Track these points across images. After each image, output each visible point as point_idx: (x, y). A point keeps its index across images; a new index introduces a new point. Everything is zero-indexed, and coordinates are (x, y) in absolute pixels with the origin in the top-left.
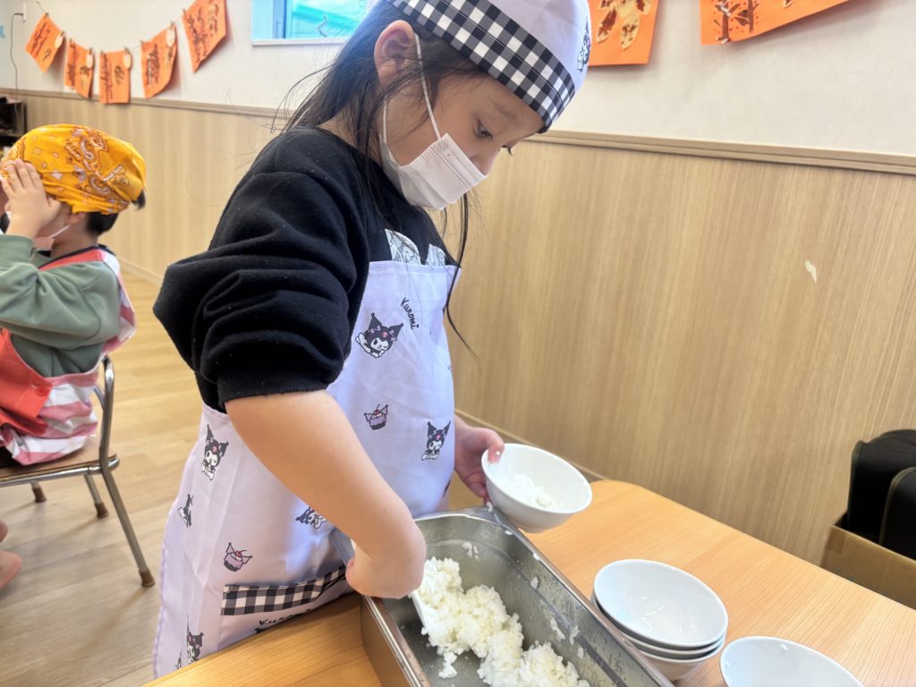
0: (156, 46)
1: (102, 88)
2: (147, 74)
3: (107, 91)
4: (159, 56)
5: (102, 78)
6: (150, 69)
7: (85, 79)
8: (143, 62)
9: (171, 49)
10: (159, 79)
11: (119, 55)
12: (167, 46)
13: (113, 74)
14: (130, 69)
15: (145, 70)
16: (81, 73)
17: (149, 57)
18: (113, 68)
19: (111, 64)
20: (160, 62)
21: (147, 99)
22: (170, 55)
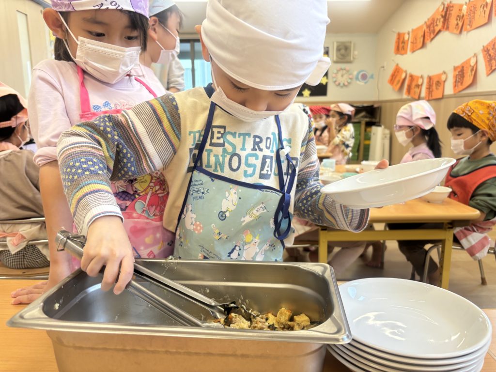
0: (463, 67)
1: (426, 93)
2: (456, 82)
3: (429, 94)
4: (465, 72)
5: (427, 88)
6: (457, 79)
7: (417, 90)
8: (454, 77)
9: (473, 67)
10: (463, 84)
11: (439, 76)
12: (471, 66)
13: (434, 85)
14: (444, 82)
15: (455, 80)
16: (414, 88)
17: (457, 73)
18: (434, 83)
19: (433, 81)
20: (465, 75)
21: (455, 94)
22: (472, 70)
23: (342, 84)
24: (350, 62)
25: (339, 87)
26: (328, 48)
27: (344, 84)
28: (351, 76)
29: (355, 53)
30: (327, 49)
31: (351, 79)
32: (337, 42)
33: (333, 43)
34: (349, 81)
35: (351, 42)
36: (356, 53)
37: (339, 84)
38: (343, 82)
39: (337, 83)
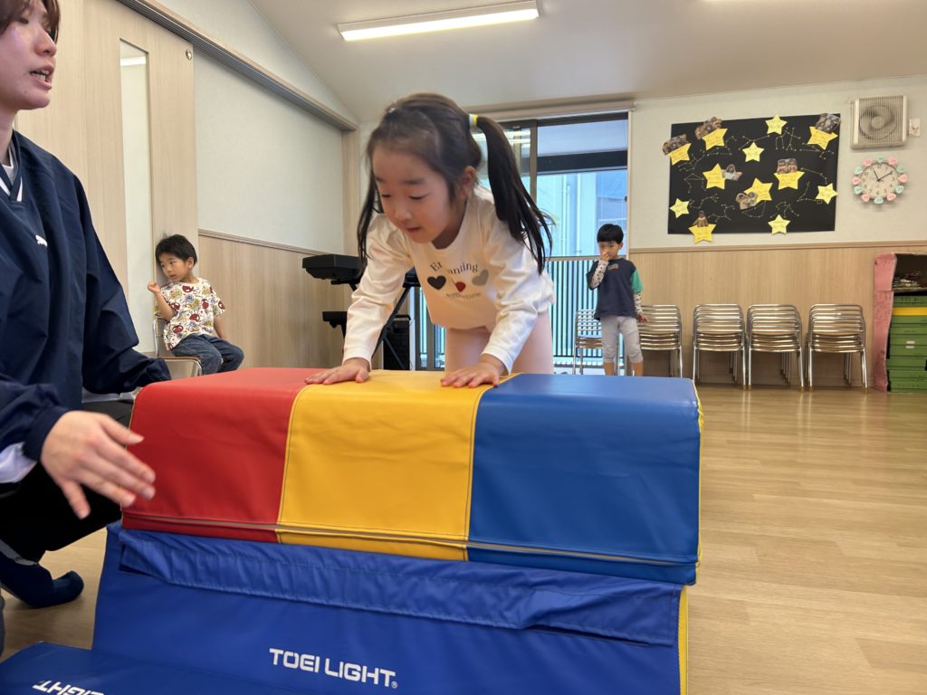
23: (878, 201)
24: (900, 146)
25: (871, 209)
26: (838, 115)
27: (885, 199)
28: (903, 179)
29: (912, 123)
30: (835, 118)
31: (901, 184)
32: (861, 100)
33: (853, 103)
34: (899, 190)
35: (902, 98)
36: (916, 123)
37: (872, 200)
38: (883, 194)
39: (865, 198)
